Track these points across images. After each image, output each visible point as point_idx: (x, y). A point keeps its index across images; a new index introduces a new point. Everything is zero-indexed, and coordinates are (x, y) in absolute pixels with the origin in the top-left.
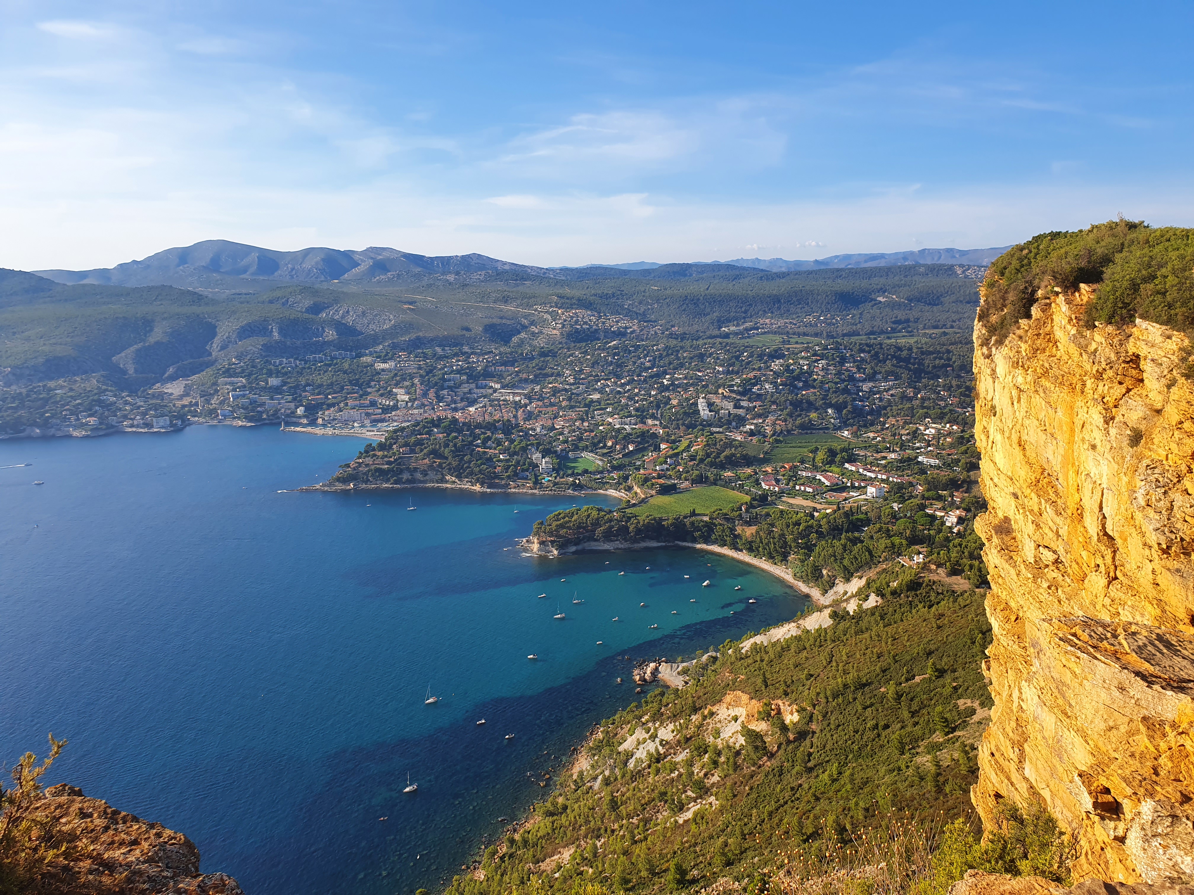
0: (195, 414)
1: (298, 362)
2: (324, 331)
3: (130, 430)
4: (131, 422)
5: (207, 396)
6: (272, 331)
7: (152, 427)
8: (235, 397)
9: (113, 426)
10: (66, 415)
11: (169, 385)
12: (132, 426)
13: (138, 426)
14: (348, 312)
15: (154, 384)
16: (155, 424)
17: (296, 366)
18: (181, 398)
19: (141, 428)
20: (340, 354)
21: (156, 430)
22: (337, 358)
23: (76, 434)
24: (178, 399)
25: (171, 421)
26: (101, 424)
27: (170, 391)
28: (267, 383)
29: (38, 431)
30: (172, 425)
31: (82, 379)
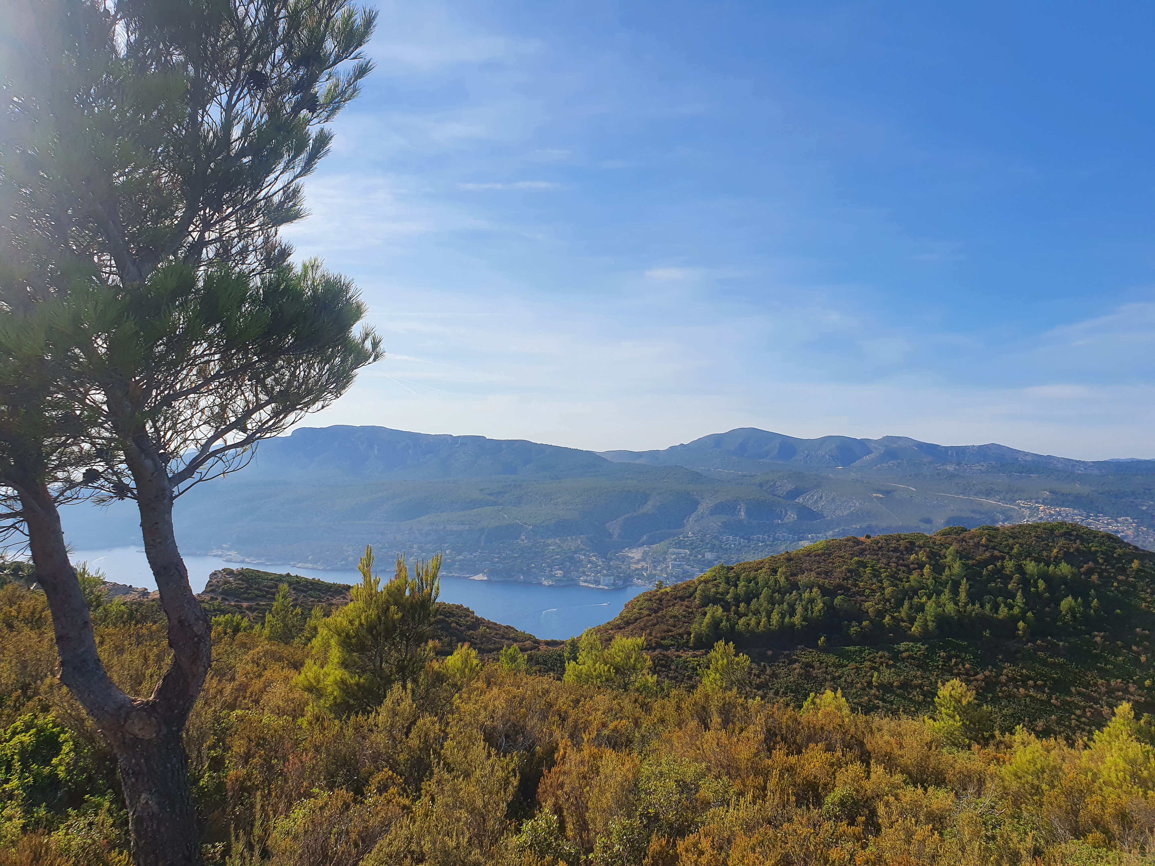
0: (640, 577)
1: (742, 540)
2: (787, 514)
3: (584, 584)
4: (586, 578)
5: (656, 562)
6: (740, 511)
7: (599, 584)
8: (674, 566)
9: (573, 580)
10: (544, 567)
11: (634, 550)
12: (585, 581)
13: (589, 582)
14: (821, 497)
15: (624, 548)
16: (601, 582)
17: (740, 544)
18: (639, 561)
19: (592, 584)
20: (783, 536)
21: (601, 587)
22: (779, 540)
23: (546, 583)
24: (635, 563)
25: (614, 580)
26: (564, 576)
27: (632, 555)
28: (703, 557)
29: (522, 577)
30: (614, 584)
31: (572, 539)
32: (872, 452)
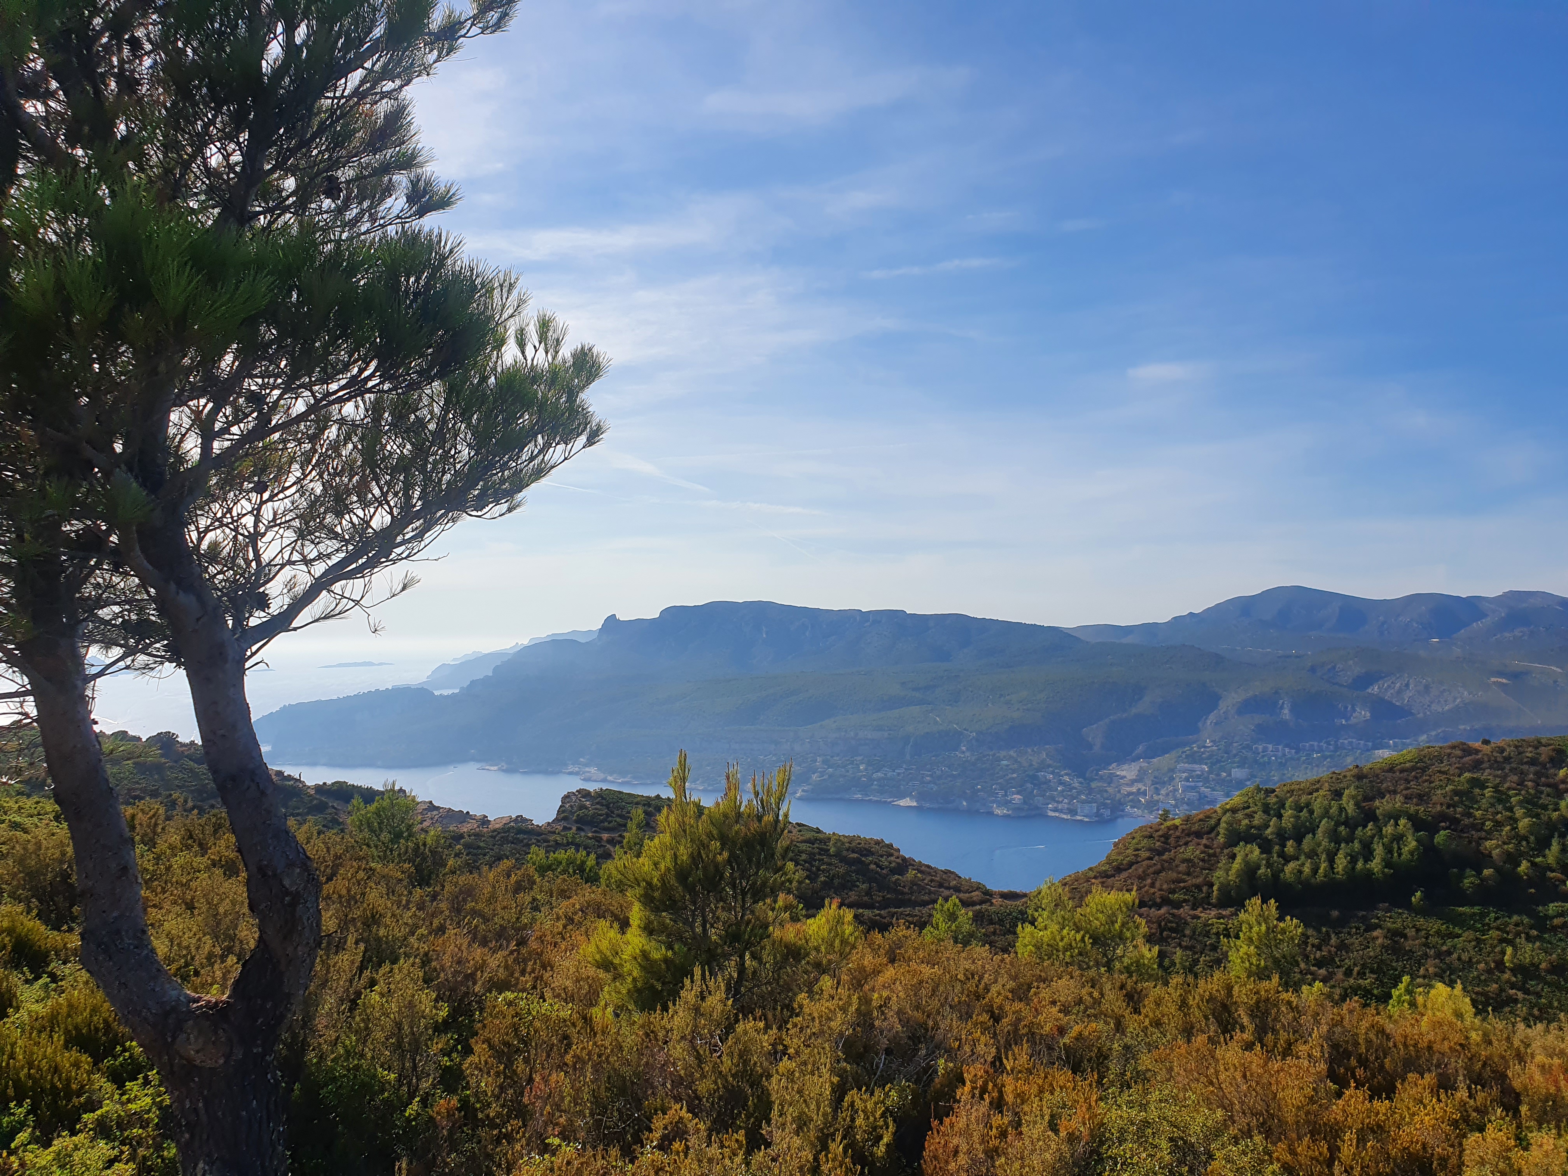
0: (1136, 804)
1: (1287, 750)
2: (1354, 711)
3: (1053, 814)
4: (1055, 805)
5: (1158, 783)
6: (1282, 708)
7: (1076, 814)
8: (1186, 789)
9: (1037, 808)
10: (995, 789)
11: (1126, 767)
12: (1055, 810)
13: (1061, 811)
14: (1407, 685)
15: (1110, 764)
16: (1079, 811)
17: (1284, 755)
18: (1133, 782)
19: (1065, 813)
20: (1351, 743)
21: (1079, 818)
22: (1345, 749)
23: (998, 812)
24: (1127, 785)
25: (1098, 810)
26: (1025, 802)
27: (1123, 773)
28: (1230, 775)
29: (965, 803)
30: (1097, 814)
31: (1033, 751)
32: (1486, 616)
